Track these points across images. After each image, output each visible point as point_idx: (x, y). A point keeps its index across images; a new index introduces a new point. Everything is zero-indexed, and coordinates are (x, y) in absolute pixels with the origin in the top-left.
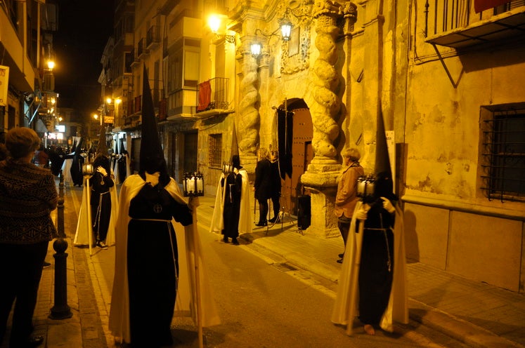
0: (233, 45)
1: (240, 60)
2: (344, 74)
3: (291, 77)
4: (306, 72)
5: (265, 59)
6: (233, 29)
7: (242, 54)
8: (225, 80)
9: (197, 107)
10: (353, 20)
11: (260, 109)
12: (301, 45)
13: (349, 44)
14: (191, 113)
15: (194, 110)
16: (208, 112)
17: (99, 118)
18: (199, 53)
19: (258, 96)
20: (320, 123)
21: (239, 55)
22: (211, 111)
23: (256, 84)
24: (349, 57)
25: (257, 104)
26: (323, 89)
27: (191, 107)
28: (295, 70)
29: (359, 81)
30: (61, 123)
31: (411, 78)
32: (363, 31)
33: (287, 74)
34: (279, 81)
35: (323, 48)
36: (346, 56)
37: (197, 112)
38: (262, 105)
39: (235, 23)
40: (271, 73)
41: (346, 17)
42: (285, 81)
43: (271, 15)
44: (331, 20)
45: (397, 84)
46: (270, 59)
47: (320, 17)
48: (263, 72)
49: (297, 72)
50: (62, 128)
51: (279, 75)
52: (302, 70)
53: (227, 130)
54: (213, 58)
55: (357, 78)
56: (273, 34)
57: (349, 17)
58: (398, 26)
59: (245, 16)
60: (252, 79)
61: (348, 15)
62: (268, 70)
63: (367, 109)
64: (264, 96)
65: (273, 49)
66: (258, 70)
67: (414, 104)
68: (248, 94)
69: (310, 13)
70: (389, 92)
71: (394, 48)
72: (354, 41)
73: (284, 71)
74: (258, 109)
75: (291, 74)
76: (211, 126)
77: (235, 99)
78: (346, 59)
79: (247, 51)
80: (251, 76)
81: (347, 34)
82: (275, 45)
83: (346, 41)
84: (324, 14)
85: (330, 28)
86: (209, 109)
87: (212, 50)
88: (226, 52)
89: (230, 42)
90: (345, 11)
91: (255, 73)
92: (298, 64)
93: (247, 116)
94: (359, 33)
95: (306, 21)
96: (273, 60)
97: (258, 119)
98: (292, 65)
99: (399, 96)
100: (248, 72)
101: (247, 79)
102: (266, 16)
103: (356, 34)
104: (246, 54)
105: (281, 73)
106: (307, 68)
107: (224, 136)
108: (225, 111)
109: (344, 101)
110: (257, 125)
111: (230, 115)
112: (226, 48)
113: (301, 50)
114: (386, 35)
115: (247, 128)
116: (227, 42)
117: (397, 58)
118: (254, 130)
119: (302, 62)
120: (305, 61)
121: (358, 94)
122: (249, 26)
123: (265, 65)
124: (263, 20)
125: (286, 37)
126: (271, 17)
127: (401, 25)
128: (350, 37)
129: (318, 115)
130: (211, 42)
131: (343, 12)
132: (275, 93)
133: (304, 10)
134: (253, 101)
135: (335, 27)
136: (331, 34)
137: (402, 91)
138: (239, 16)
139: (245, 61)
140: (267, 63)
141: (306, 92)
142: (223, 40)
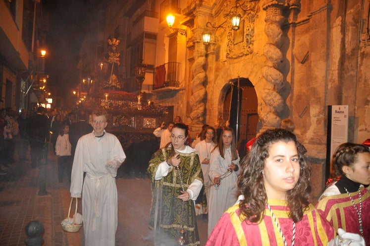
0: (184, 37)
1: (191, 48)
2: (289, 57)
3: (235, 61)
4: (250, 56)
5: (212, 47)
6: (185, 24)
7: (194, 43)
8: (177, 64)
9: (153, 85)
10: (297, 11)
11: (207, 87)
12: (245, 34)
13: (293, 31)
14: (149, 90)
15: (151, 88)
16: (163, 89)
17: (77, 93)
18: (155, 44)
19: (206, 77)
20: (269, 98)
21: (191, 44)
22: (166, 88)
23: (205, 67)
24: (293, 42)
25: (205, 83)
26: (272, 69)
27: (149, 85)
28: (240, 55)
29: (303, 63)
30: (49, 97)
31: (362, 59)
32: (309, 19)
33: (232, 58)
34: (224, 64)
35: (272, 34)
36: (291, 42)
37: (153, 89)
38: (209, 84)
39: (188, 19)
40: (217, 58)
41: (292, 9)
42: (230, 64)
43: (218, 12)
44: (279, 11)
45: (346, 64)
46: (216, 47)
47: (269, 9)
48: (210, 57)
49: (241, 56)
50: (50, 101)
51: (225, 59)
52: (246, 55)
53: (178, 103)
54: (167, 48)
55: (301, 61)
56: (220, 26)
57: (294, 9)
58: (348, 12)
59: (197, 12)
60: (202, 62)
61: (293, 7)
62: (214, 56)
63: (315, 86)
64: (211, 77)
65: (219, 39)
66: (207, 56)
67: (366, 81)
68: (199, 75)
69: (254, 8)
70: (337, 71)
71: (343, 31)
72: (298, 29)
73: (230, 56)
74: (205, 87)
75: (236, 58)
76: (164, 100)
77: (185, 79)
78: (291, 44)
79: (198, 40)
80: (201, 60)
81: (292, 23)
82: (221, 35)
83: (291, 29)
84: (273, 5)
85: (278, 18)
86: (164, 87)
87: (167, 41)
88: (178, 42)
89: (182, 34)
90: (291, 3)
91: (204, 58)
92: (242, 50)
93: (198, 92)
94: (303, 21)
95: (250, 15)
96: (219, 47)
97: (206, 94)
98: (237, 51)
99: (349, 74)
100: (199, 57)
101: (198, 63)
102: (213, 13)
103: (300, 23)
104: (198, 42)
105: (227, 57)
106: (251, 53)
107: (175, 108)
108: (177, 88)
109: (289, 79)
110: (204, 100)
111: (181, 92)
112: (178, 40)
113: (245, 39)
114: (335, 21)
115: (197, 102)
116: (179, 34)
117: (347, 40)
118: (202, 104)
119: (247, 48)
120: (249, 47)
121: (302, 73)
122: (200, 21)
123: (212, 51)
124: (211, 16)
125: (236, 26)
126: (218, 13)
127: (352, 11)
128: (294, 25)
129: (267, 91)
130: (166, 35)
131: (288, 4)
132: (222, 73)
133: (248, 7)
134: (202, 80)
135: (282, 17)
136: (278, 22)
137: (353, 70)
138: (192, 13)
139: (196, 48)
140: (214, 50)
141: (251, 72)
142: (176, 33)
